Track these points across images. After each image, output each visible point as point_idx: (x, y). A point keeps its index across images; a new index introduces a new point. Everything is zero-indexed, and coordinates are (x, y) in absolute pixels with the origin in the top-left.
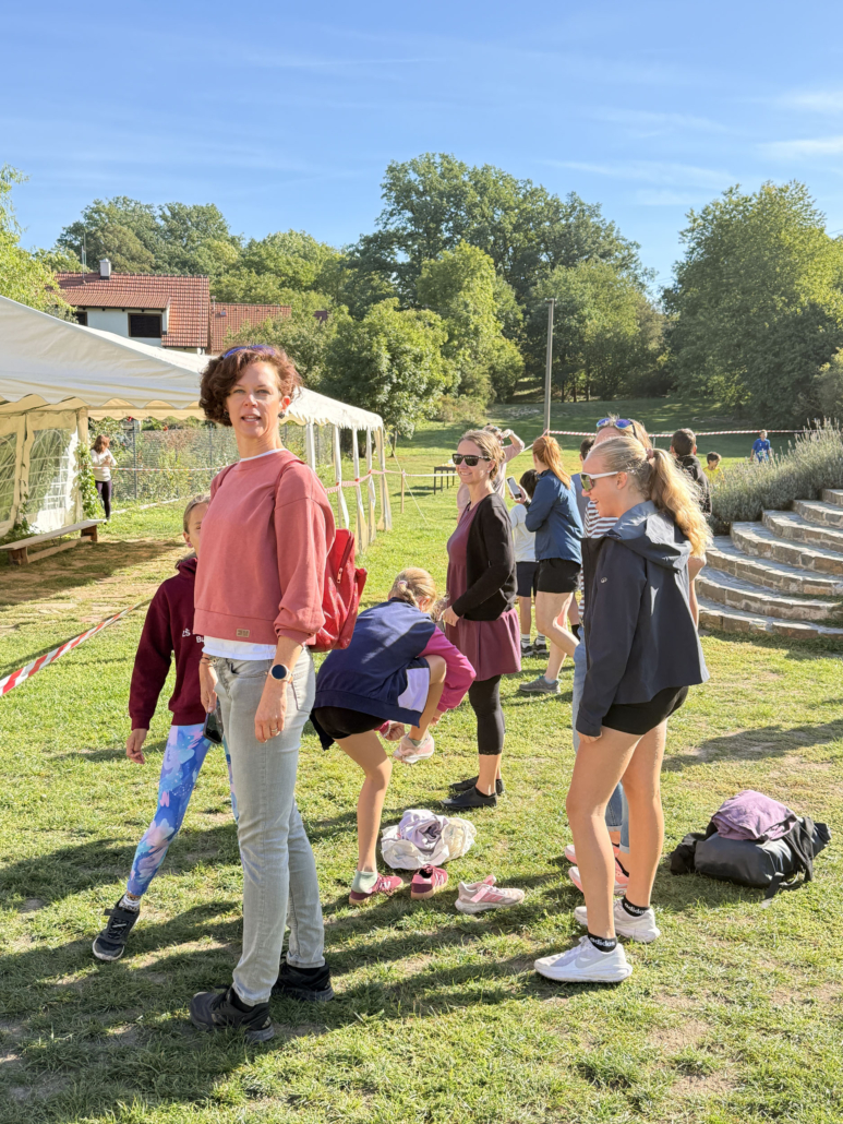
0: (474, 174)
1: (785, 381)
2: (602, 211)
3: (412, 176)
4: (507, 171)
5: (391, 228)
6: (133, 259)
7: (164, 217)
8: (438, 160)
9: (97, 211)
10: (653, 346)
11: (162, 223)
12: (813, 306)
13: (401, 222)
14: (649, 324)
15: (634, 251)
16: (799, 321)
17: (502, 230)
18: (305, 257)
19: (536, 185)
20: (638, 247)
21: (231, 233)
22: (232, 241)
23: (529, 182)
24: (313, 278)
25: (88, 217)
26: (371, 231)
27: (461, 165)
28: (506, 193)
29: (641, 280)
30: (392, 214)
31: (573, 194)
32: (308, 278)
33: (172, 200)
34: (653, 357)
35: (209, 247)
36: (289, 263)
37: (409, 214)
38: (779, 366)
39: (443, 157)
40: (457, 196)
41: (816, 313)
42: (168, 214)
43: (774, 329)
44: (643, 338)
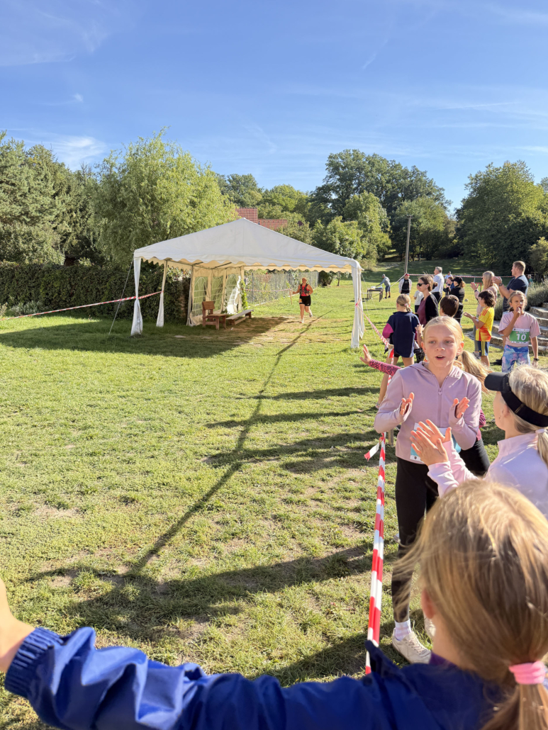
0: (368, 158)
2: (427, 174)
3: (339, 160)
4: (384, 157)
5: (330, 183)
7: (230, 181)
8: (352, 152)
10: (451, 235)
11: (229, 183)
12: (528, 218)
13: (335, 180)
14: (448, 225)
17: (381, 183)
20: (443, 190)
22: (259, 191)
23: (394, 161)
24: (294, 207)
28: (383, 166)
29: (445, 205)
30: (330, 177)
31: (414, 166)
32: (292, 207)
33: (233, 173)
34: (451, 240)
35: (249, 194)
36: (283, 200)
37: (338, 177)
39: (354, 151)
42: (231, 179)
44: (446, 232)
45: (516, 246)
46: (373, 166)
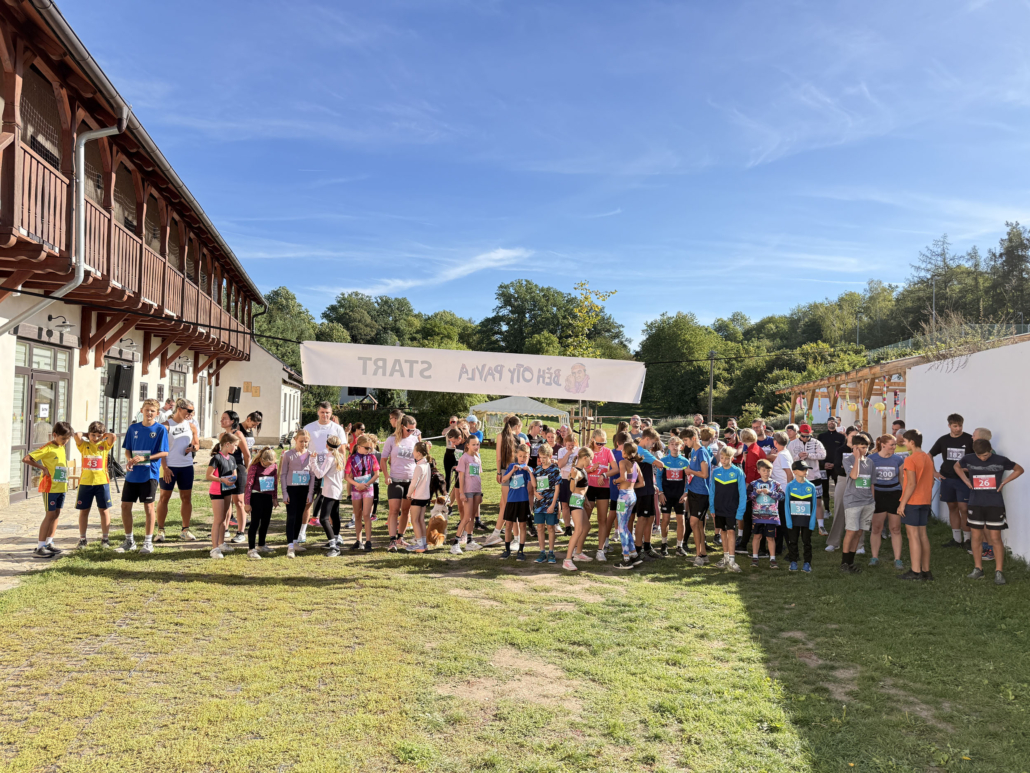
0: (542, 290)
1: (687, 398)
2: (606, 310)
3: (512, 291)
4: (559, 288)
5: (500, 314)
6: (366, 326)
7: (377, 302)
8: (524, 283)
9: (344, 299)
11: (378, 306)
12: (699, 366)
15: (621, 329)
16: (693, 373)
17: (557, 319)
18: (452, 325)
19: (573, 296)
20: (623, 327)
21: (416, 312)
22: (417, 316)
23: (569, 294)
25: (339, 302)
26: (491, 315)
27: (536, 286)
28: (559, 299)
30: (501, 308)
33: (382, 294)
35: (405, 320)
36: (445, 329)
37: (510, 308)
38: (684, 391)
39: (526, 281)
40: (534, 301)
41: (700, 371)
42: (380, 301)
43: (682, 376)
45: (688, 392)
46: (548, 300)
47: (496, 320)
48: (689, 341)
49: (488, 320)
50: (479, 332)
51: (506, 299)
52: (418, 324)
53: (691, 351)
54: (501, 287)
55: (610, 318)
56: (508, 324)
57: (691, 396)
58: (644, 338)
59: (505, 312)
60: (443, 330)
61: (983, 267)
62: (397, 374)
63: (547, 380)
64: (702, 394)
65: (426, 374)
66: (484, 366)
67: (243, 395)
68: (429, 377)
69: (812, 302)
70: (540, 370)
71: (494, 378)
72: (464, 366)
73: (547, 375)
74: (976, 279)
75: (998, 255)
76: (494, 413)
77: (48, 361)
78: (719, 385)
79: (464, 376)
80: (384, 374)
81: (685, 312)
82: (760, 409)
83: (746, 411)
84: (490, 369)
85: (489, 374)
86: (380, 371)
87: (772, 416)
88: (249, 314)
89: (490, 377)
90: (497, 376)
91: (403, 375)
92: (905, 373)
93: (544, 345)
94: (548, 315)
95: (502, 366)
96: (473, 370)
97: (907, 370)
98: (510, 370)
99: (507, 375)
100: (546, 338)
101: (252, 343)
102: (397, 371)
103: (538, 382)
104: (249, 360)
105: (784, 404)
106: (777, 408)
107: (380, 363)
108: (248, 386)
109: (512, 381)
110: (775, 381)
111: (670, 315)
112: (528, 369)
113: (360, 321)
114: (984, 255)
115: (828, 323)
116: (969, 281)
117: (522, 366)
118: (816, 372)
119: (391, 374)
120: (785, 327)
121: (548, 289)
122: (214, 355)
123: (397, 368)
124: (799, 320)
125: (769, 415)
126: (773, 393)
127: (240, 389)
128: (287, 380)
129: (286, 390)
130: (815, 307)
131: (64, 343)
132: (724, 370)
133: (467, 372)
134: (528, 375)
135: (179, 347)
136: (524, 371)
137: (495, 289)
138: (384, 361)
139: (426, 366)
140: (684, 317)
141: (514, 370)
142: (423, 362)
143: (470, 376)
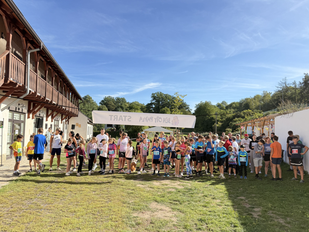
0: (165, 95)
1: (209, 127)
2: (184, 101)
4: (170, 95)
5: (152, 102)
6: (112, 106)
7: (116, 99)
8: (159, 93)
9: (106, 98)
16: (210, 119)
17: (169, 103)
19: (174, 96)
21: (127, 102)
25: (104, 99)
26: (150, 102)
27: (163, 94)
28: (170, 98)
35: (124, 104)
38: (208, 125)
40: (162, 98)
41: (212, 118)
43: (207, 120)
46: (166, 98)
47: (151, 104)
48: (209, 110)
49: (149, 104)
50: (146, 107)
51: (154, 97)
52: (128, 105)
53: (209, 112)
54: (152, 94)
55: (185, 103)
56: (155, 105)
57: (210, 126)
58: (195, 109)
59: (154, 101)
60: (135, 107)
61: (297, 87)
62: (121, 120)
63: (166, 121)
64: (213, 125)
65: (129, 120)
66: (147, 117)
67: (76, 127)
68: (131, 121)
69: (246, 97)
70: (164, 118)
71: (150, 121)
72: (141, 117)
73: (166, 120)
74: (295, 90)
75: (302, 83)
76: (151, 132)
77: (18, 117)
78: (219, 123)
79: (141, 120)
80: (117, 120)
81: (208, 101)
82: (231, 130)
83: (227, 130)
84: (149, 118)
85: (149, 120)
86: (116, 119)
87: (235, 132)
88: (78, 103)
89: (149, 121)
90: (151, 120)
91: (122, 120)
92: (274, 118)
93: (166, 111)
94: (167, 102)
95: (153, 117)
96: (144, 119)
97: (275, 118)
98: (155, 118)
99: (154, 120)
100: (166, 109)
101: (79, 112)
102: (121, 119)
103: (164, 122)
104: (78, 116)
105: (239, 128)
106: (236, 129)
107: (116, 117)
108: (77, 124)
109: (156, 122)
110: (235, 122)
111: (203, 102)
112: (160, 118)
113: (111, 105)
114: (298, 83)
115: (251, 104)
116: (293, 91)
117: (159, 117)
118: (248, 119)
119: (119, 120)
120: (238, 105)
121: (167, 94)
122: (67, 115)
123: (121, 118)
124: (242, 103)
125: (234, 132)
126: (235, 125)
127: (75, 125)
128: (89, 122)
129: (89, 125)
130: (247, 99)
131: (23, 112)
132: (220, 118)
133: (142, 119)
134: (160, 120)
135: (57, 113)
136: (159, 119)
137: (151, 95)
138: (117, 116)
139: (129, 117)
140: (208, 102)
141: (156, 118)
142: (129, 116)
143: (143, 120)
